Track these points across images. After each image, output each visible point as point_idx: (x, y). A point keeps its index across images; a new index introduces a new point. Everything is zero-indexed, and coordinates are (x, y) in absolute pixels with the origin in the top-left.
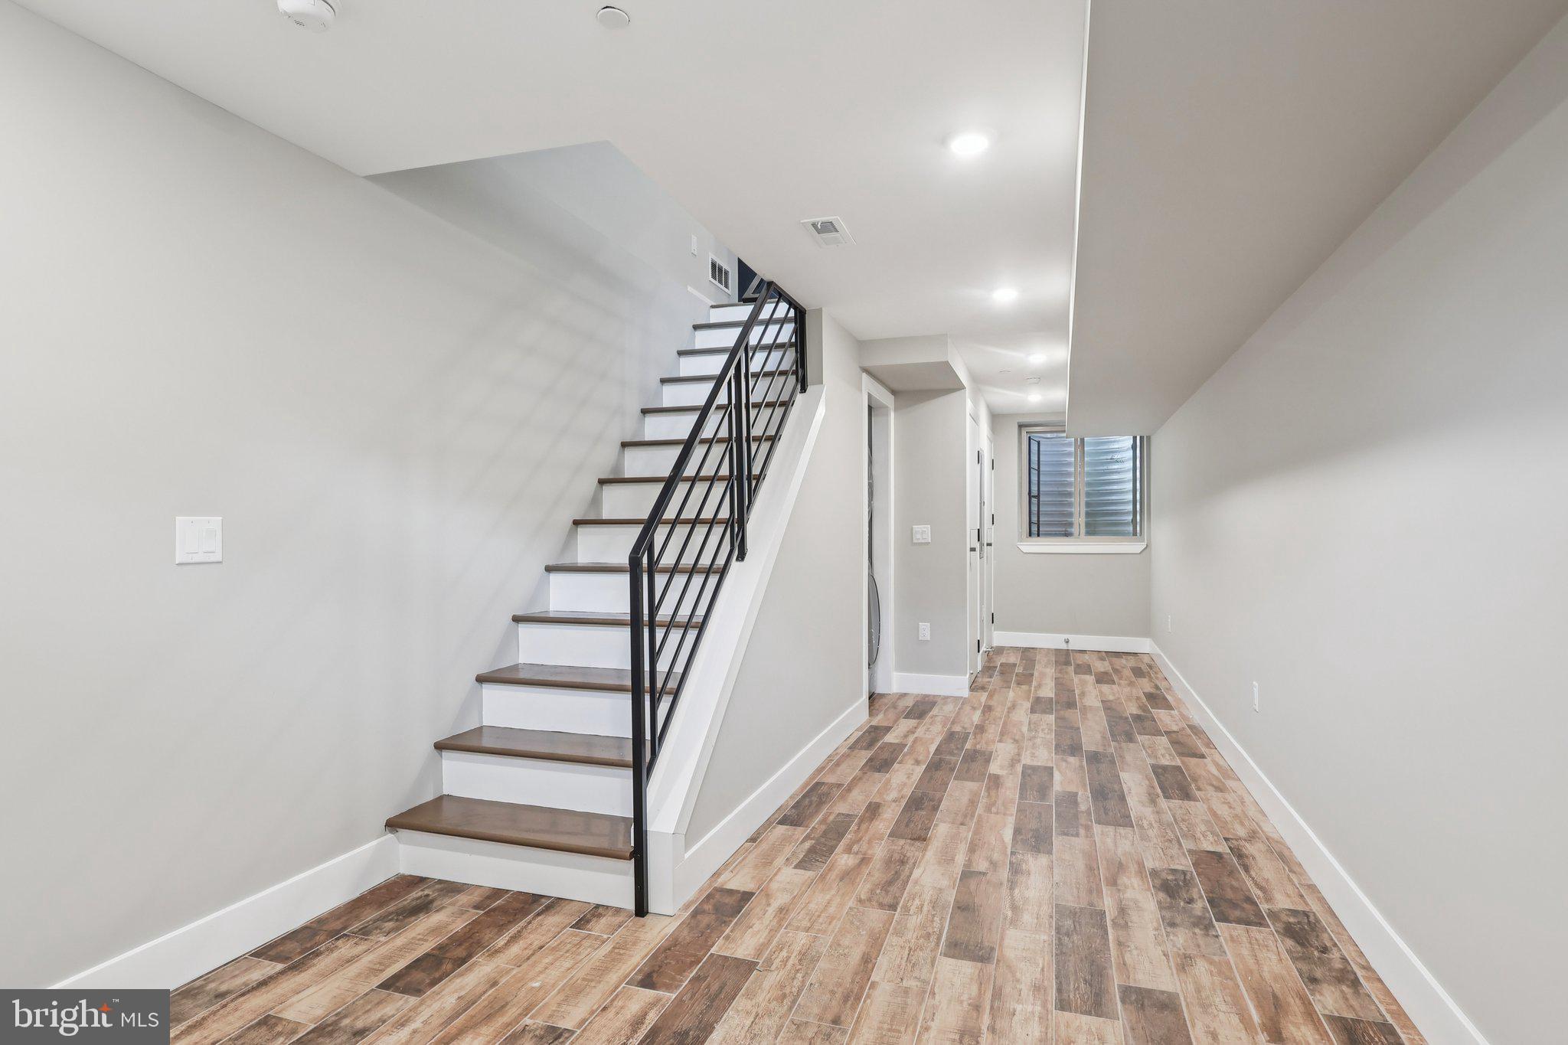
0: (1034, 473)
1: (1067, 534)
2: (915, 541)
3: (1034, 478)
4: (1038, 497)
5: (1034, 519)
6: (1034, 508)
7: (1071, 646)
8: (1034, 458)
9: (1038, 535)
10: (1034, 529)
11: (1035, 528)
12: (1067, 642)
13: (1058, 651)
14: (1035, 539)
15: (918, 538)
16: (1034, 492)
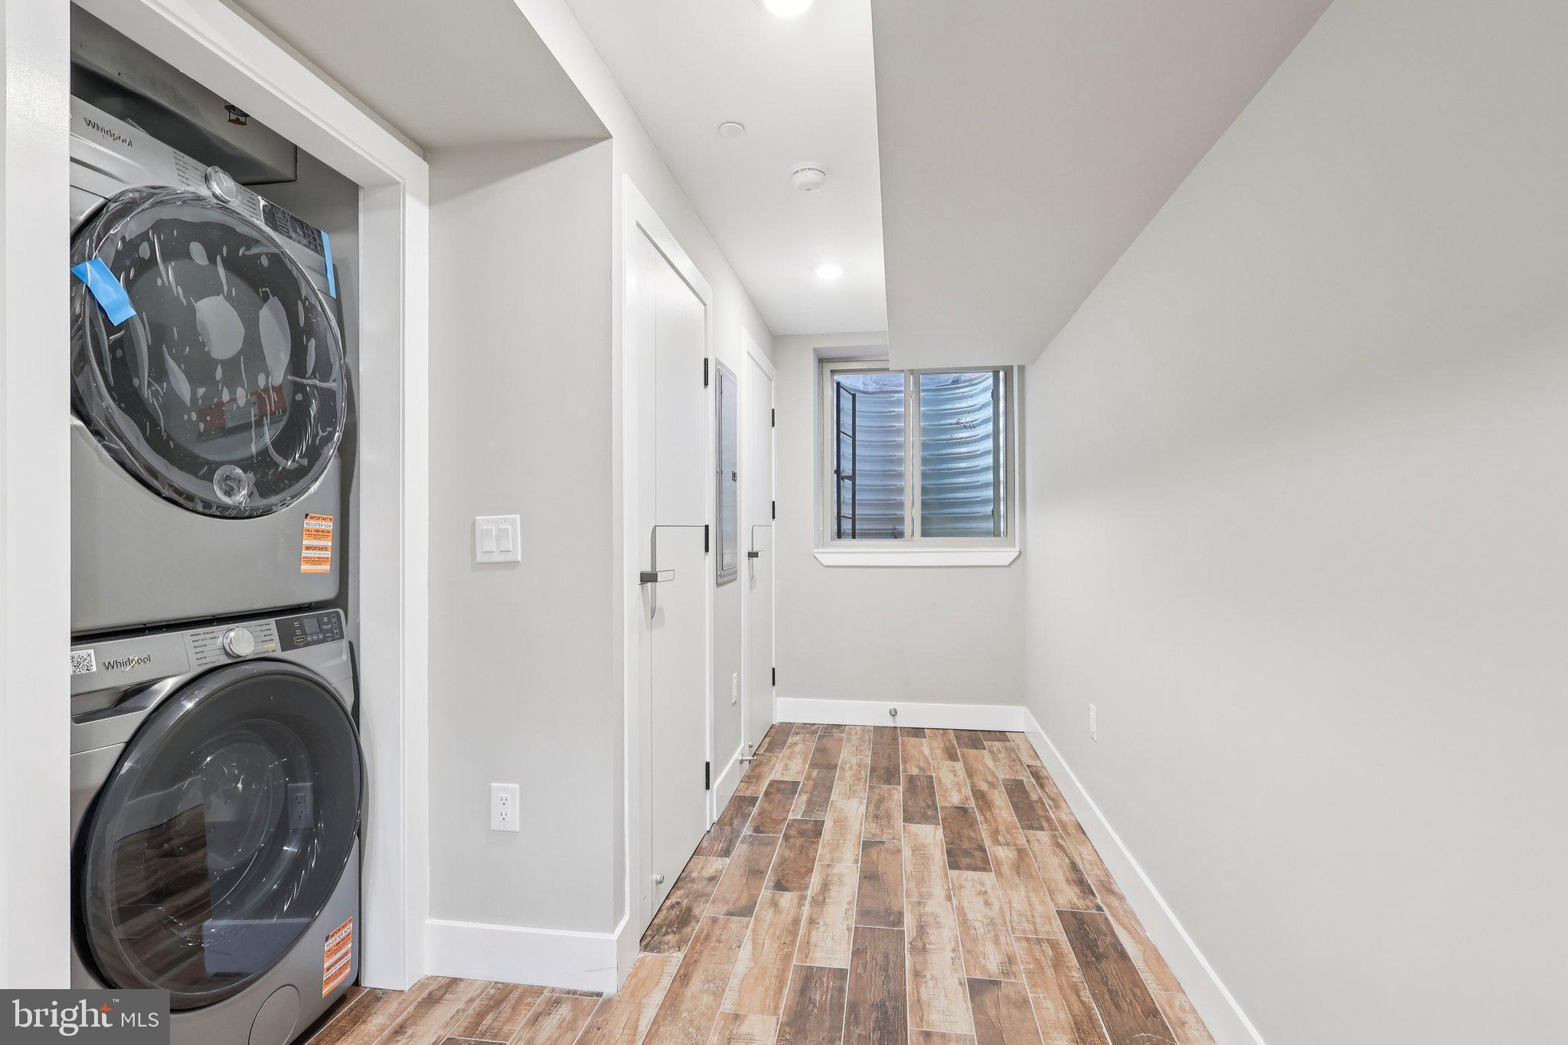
0: (847, 441)
1: (897, 535)
2: (480, 558)
3: (846, 450)
4: (853, 478)
5: (847, 511)
6: (847, 495)
7: (902, 722)
8: (846, 420)
9: (854, 537)
10: (847, 525)
11: (847, 527)
12: (894, 713)
13: (878, 730)
14: (847, 543)
15: (488, 548)
16: (847, 468)
